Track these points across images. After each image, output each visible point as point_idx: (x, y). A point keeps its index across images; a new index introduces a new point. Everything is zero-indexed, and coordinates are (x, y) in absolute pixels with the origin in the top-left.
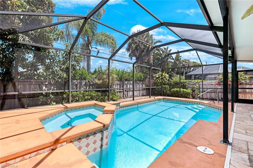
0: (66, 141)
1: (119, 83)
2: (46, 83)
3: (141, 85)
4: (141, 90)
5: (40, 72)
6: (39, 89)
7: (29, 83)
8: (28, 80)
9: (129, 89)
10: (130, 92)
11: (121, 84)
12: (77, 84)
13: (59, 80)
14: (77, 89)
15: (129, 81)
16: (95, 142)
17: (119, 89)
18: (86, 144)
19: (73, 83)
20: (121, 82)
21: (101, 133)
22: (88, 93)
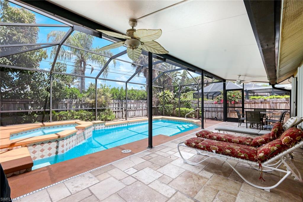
0: (21, 145)
1: (117, 102)
2: (32, 103)
3: (145, 104)
4: (144, 110)
5: (27, 91)
6: (24, 109)
7: (13, 102)
8: (13, 100)
9: (130, 108)
10: (131, 112)
11: (120, 104)
12: (67, 103)
13: (43, 100)
14: (66, 108)
15: (130, 100)
16: (50, 149)
17: (117, 109)
18: (40, 149)
19: (62, 102)
20: (120, 101)
21: (56, 142)
22: (78, 112)
